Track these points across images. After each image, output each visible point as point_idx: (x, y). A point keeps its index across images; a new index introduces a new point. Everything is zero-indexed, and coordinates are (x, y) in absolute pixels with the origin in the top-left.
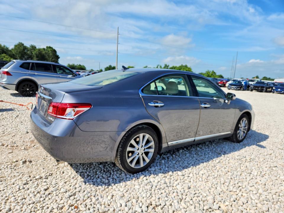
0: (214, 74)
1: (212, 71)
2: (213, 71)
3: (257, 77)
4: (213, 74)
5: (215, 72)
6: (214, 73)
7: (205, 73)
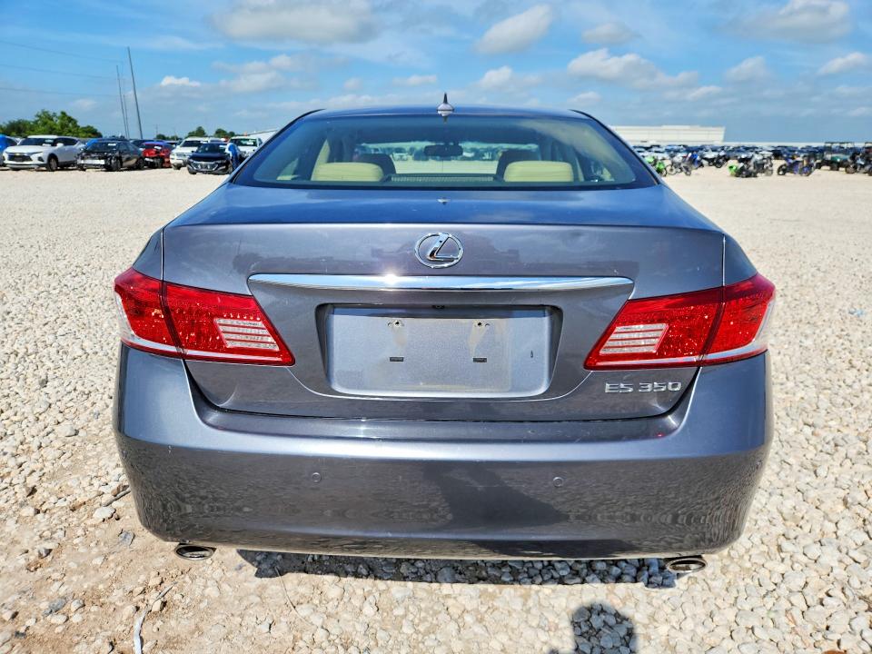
0: (70, 125)
1: (59, 114)
2: (63, 113)
3: (200, 133)
4: (67, 126)
5: (73, 117)
6: (70, 120)
7: (36, 122)
